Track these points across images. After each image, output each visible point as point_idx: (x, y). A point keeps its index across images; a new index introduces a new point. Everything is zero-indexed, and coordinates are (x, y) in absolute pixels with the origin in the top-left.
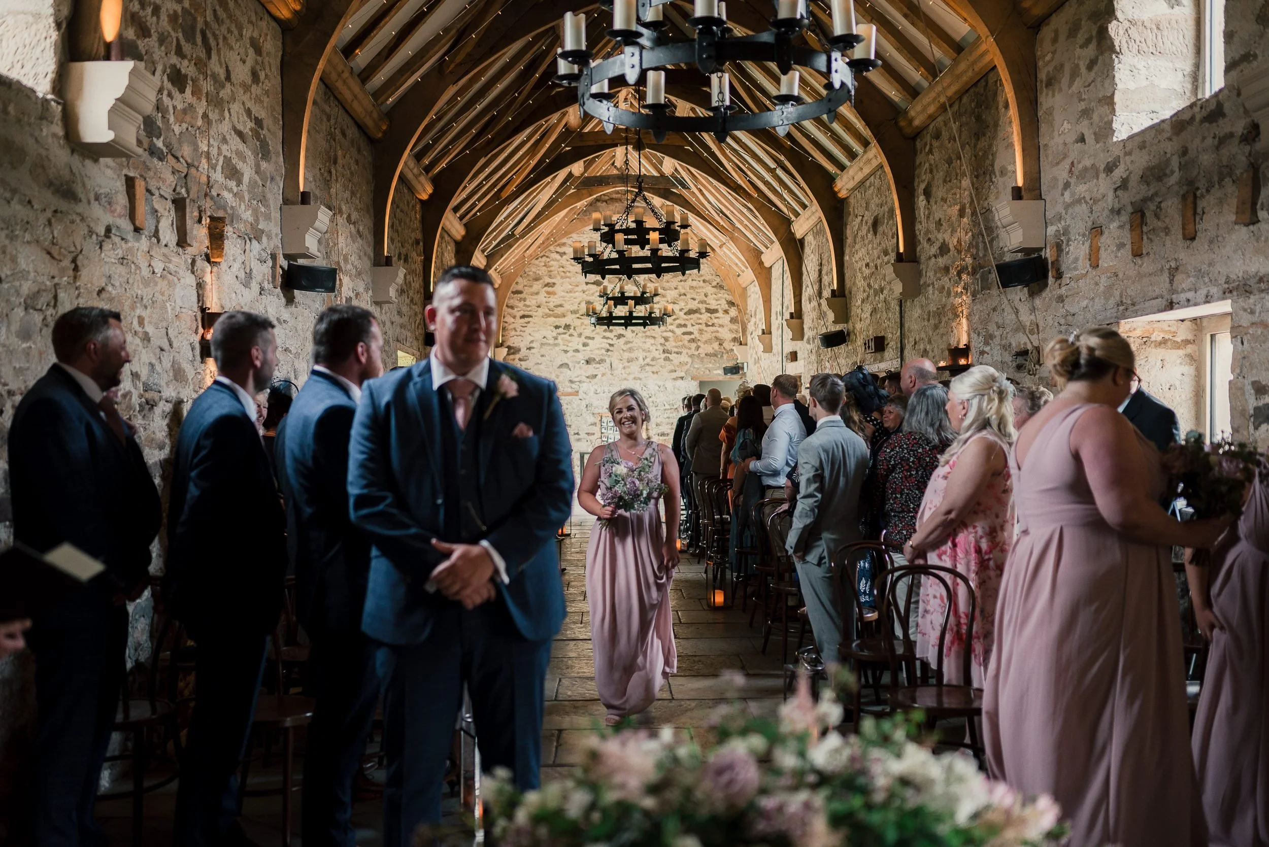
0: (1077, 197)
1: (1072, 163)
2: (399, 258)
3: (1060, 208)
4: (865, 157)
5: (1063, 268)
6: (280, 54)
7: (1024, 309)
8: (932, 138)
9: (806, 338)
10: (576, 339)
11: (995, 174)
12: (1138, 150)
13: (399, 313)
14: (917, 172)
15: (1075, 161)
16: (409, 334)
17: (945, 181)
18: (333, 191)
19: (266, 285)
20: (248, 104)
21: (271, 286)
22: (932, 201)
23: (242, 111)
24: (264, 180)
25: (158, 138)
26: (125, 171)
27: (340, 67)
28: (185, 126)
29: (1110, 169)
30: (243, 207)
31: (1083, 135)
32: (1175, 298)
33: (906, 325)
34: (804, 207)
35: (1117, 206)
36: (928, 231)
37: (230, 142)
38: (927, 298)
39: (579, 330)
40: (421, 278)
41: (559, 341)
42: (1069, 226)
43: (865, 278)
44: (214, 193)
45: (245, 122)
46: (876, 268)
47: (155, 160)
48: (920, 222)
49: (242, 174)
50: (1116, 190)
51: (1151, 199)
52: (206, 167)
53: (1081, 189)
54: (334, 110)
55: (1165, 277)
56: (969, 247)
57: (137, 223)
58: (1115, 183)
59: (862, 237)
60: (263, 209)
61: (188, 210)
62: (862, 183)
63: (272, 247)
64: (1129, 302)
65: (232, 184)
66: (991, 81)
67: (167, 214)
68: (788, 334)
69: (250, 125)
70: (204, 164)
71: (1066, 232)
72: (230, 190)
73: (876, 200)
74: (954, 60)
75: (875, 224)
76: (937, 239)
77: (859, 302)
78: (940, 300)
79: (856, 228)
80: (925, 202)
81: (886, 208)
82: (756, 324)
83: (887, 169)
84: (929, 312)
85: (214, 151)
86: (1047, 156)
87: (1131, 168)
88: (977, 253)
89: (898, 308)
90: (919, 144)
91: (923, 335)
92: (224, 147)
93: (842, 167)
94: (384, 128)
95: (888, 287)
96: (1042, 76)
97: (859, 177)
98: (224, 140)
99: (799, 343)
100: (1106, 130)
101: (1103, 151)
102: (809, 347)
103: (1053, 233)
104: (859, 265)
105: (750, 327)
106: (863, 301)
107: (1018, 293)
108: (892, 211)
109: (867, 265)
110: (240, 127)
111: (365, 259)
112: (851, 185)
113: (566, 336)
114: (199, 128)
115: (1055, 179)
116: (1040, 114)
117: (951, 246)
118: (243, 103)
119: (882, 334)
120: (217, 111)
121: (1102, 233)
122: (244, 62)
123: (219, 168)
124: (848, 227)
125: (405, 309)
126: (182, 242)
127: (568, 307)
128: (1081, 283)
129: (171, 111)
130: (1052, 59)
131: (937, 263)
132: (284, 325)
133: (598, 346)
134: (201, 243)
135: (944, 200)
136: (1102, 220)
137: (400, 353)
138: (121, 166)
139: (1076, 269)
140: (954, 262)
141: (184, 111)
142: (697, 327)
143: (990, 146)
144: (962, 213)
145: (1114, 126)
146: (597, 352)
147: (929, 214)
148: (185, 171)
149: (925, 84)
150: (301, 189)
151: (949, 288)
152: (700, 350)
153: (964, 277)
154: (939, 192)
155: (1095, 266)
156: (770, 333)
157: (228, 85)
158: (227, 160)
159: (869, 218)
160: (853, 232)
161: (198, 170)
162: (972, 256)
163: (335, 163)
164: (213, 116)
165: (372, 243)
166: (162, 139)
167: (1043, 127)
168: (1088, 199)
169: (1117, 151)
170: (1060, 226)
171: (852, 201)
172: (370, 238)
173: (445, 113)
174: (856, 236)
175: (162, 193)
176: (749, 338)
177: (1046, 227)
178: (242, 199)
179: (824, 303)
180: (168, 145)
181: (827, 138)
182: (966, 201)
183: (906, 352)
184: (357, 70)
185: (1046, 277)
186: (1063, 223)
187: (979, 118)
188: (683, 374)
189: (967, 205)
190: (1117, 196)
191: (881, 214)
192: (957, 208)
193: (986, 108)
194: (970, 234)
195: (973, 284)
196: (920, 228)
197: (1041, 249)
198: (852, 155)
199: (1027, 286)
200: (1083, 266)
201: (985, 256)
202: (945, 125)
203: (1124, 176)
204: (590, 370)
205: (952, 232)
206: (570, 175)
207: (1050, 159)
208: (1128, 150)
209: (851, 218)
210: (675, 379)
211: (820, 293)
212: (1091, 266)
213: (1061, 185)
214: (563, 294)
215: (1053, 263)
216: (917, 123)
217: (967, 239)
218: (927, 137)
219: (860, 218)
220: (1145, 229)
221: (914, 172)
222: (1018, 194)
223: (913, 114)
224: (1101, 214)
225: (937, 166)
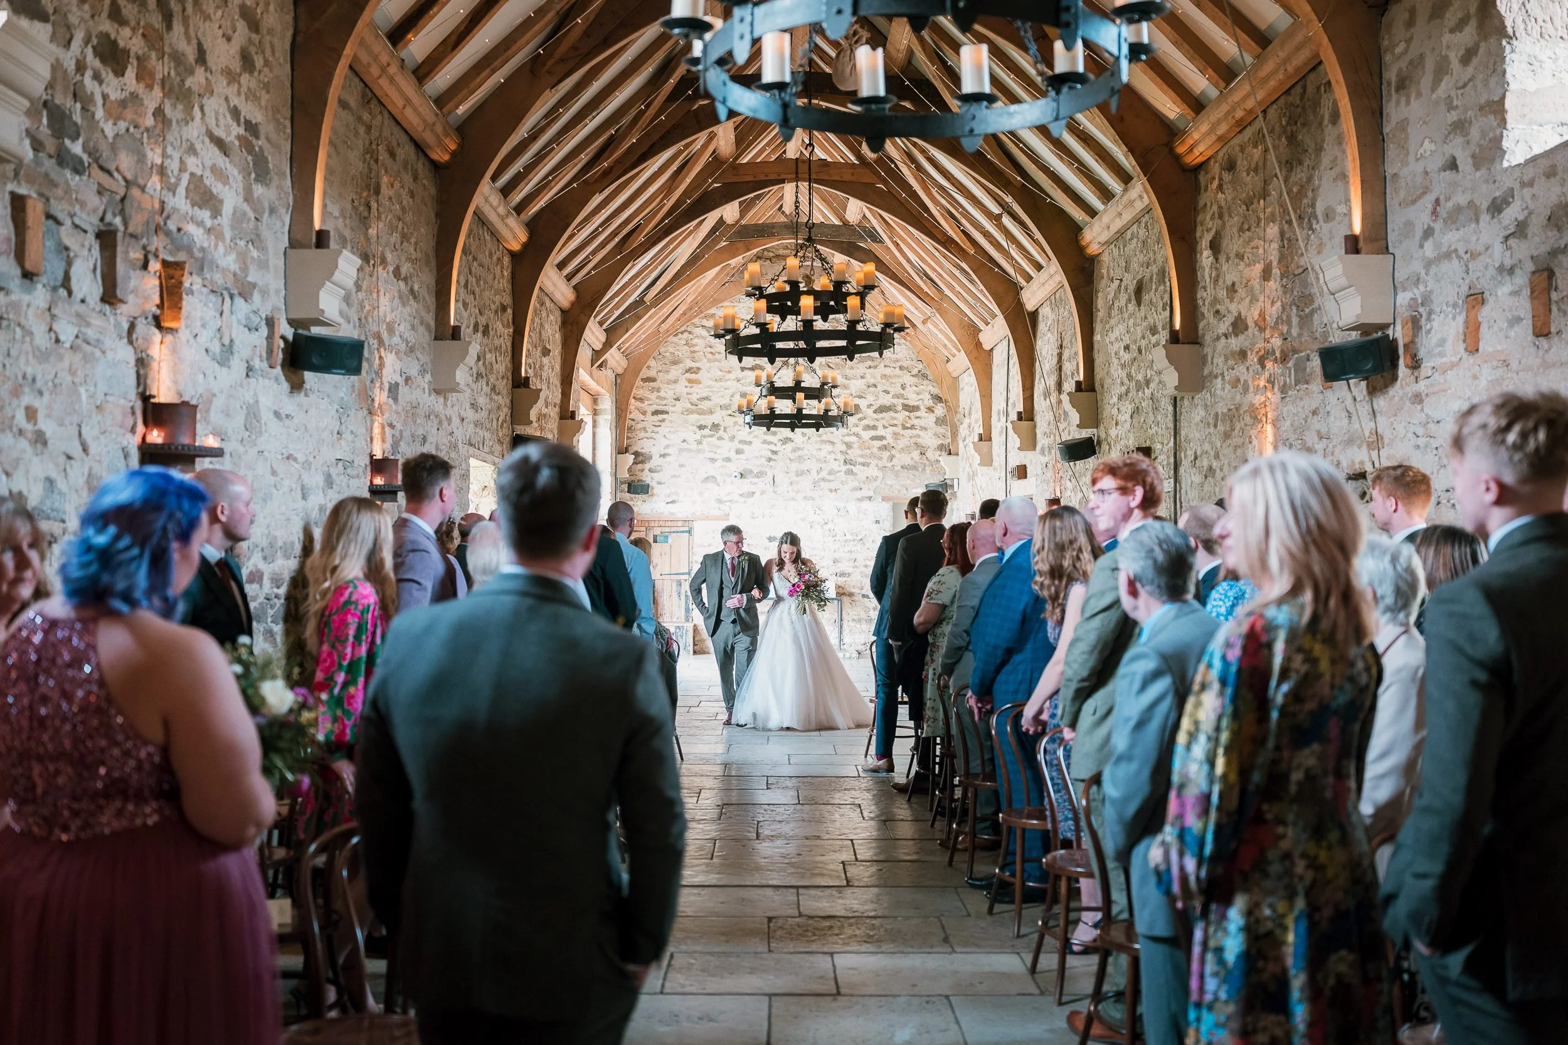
0: (1445, 249)
1: (1437, 201)
2: (476, 330)
3: (1417, 266)
4: (1125, 198)
5: (1422, 353)
6: (290, 34)
7: (1359, 412)
8: (1222, 169)
9: (1038, 447)
10: (726, 444)
11: (1316, 217)
12: (1543, 178)
13: (474, 405)
14: (1199, 218)
15: (1442, 198)
16: (489, 435)
17: (1241, 230)
18: (373, 232)
19: (257, 363)
22: (1222, 259)
24: (258, 211)
27: (385, 58)
28: (122, 125)
29: (1497, 207)
31: (1454, 159)
33: (1183, 433)
34: (1039, 267)
35: (1508, 263)
36: (1215, 301)
38: (1213, 395)
39: (730, 432)
40: (509, 358)
41: (705, 446)
42: (1431, 292)
43: (1123, 366)
46: (1140, 351)
48: (1205, 288)
50: (1506, 239)
51: (1564, 250)
53: (1451, 238)
56: (1276, 323)
58: (1505, 228)
59: (1120, 309)
60: (255, 254)
62: (1121, 233)
63: (269, 308)
66: (1310, 89)
68: (1015, 441)
71: (1426, 300)
73: (1141, 258)
74: (1257, 57)
75: (1139, 291)
76: (1229, 312)
77: (1115, 399)
78: (1233, 398)
79: (1111, 297)
80: (1211, 258)
81: (1154, 269)
82: (971, 426)
83: (1158, 212)
84: (1217, 415)
86: (1396, 191)
87: (1532, 206)
88: (1289, 331)
89: (1171, 408)
90: (1202, 178)
91: (1207, 447)
93: (1092, 213)
94: (452, 147)
95: (1157, 379)
96: (1391, 75)
97: (1118, 224)
99: (1030, 454)
100: (1492, 150)
101: (1487, 181)
102: (1045, 459)
103: (1406, 302)
104: (1116, 346)
105: (963, 430)
106: (1120, 398)
107: (1352, 389)
108: (1163, 273)
109: (1127, 348)
111: (422, 329)
112: (1104, 237)
113: (714, 440)
114: (148, 130)
115: (1409, 224)
116: (1387, 130)
117: (1250, 322)
119: (1148, 444)
121: (1483, 302)
124: (1100, 294)
125: (483, 400)
127: (717, 400)
128: (1451, 374)
129: (100, 102)
130: (1407, 50)
131: (1228, 345)
132: (287, 422)
133: (757, 453)
135: (1240, 256)
136: (1484, 284)
137: (474, 462)
139: (1442, 354)
140: (1254, 344)
142: (889, 430)
143: (1310, 179)
144: (1266, 274)
145: (1505, 144)
146: (754, 461)
147: (1218, 276)
149: (1213, 93)
150: (317, 227)
151: (1246, 381)
152: (895, 461)
153: (1269, 365)
154: (1232, 244)
155: (1473, 348)
156: (990, 440)
157: (200, 71)
159: (1130, 282)
160: (1106, 302)
162: (1281, 334)
165: (433, 308)
167: (1391, 151)
168: (1461, 252)
169: (1508, 182)
170: (1417, 292)
171: (1106, 258)
172: (430, 301)
174: (1111, 308)
176: (961, 445)
177: (1396, 294)
179: (1065, 398)
181: (1073, 171)
182: (1274, 256)
183: (1182, 470)
184: (409, 66)
185: (1394, 365)
186: (1422, 287)
187: (1292, 139)
188: (871, 493)
189: (1275, 264)
190: (1508, 248)
191: (1148, 276)
192: (1259, 268)
193: (1304, 125)
194: (1279, 304)
195: (1283, 375)
196: (1204, 296)
197: (1387, 326)
198: (1106, 195)
199: (1365, 379)
200: (1454, 349)
201: (1300, 335)
202: (1242, 150)
203: (1521, 218)
204: (746, 485)
205: (1251, 302)
206: (721, 221)
207: (1402, 194)
208: (1526, 179)
209: (1104, 282)
210: (861, 500)
211: (1059, 385)
212: (1466, 350)
213: (1419, 233)
214: (710, 383)
215: (1405, 346)
216: (1201, 148)
217: (1273, 311)
218: (1215, 168)
219: (1117, 283)
220: (1554, 296)
221: (1195, 217)
222: (1353, 245)
223: (1196, 136)
224: (1482, 273)
225: (1229, 208)
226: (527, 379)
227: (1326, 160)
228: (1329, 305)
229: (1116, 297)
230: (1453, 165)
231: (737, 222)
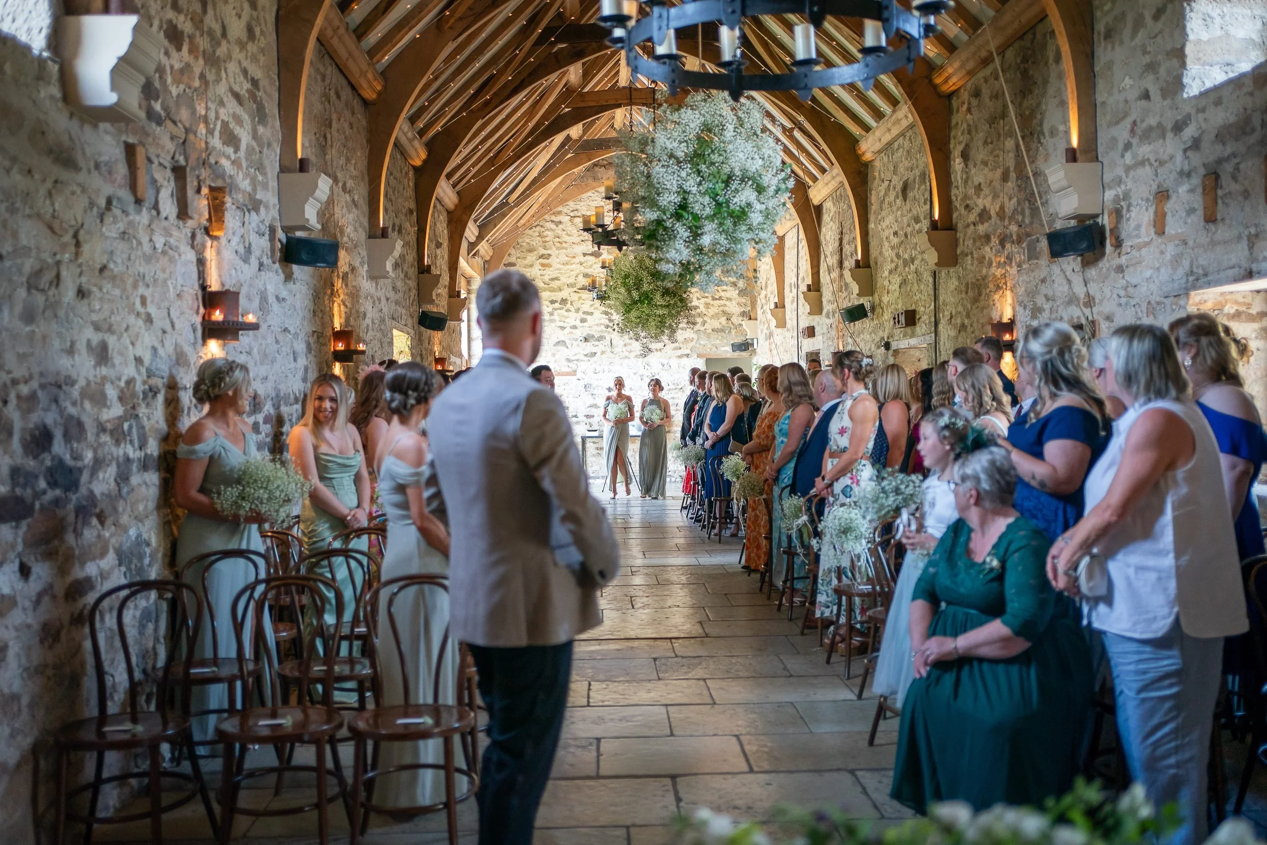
0: (1140, 159)
1: (1135, 123)
2: (393, 230)
3: (1120, 171)
4: (894, 117)
5: (1123, 235)
6: (275, 8)
7: (1077, 280)
8: (970, 96)
9: (824, 312)
10: (573, 315)
11: (1043, 134)
12: (1213, 106)
13: (394, 288)
14: (953, 133)
15: (1138, 120)
16: (404, 311)
17: (986, 143)
18: (328, 157)
19: (265, 260)
20: (245, 64)
21: (270, 261)
22: (971, 165)
23: (238, 70)
24: (261, 145)
25: (156, 99)
26: (124, 138)
27: (336, 23)
28: (182, 87)
29: (1178, 128)
30: (241, 175)
31: (1147, 91)
32: (1254, 267)
33: (941, 298)
34: (823, 171)
35: (1186, 168)
36: (966, 197)
37: (228, 105)
38: (964, 269)
39: (576, 305)
40: (415, 251)
41: (556, 317)
42: (1130, 190)
43: (893, 248)
44: (212, 161)
45: (241, 83)
46: (906, 236)
47: (154, 125)
48: (957, 187)
49: (240, 140)
50: (1185, 151)
51: (1227, 159)
52: (204, 132)
53: (1145, 150)
54: (330, 71)
55: (1244, 244)
56: (1013, 214)
57: (139, 194)
58: (1185, 143)
59: (890, 204)
60: (260, 178)
61: (189, 180)
62: (890, 144)
63: (270, 218)
64: (1201, 272)
65: (230, 150)
66: (1039, 36)
67: (166, 183)
68: (805, 308)
69: (247, 86)
70: (202, 129)
71: (1127, 196)
72: (228, 158)
73: (907, 164)
74: (997, 11)
75: (905, 189)
76: (976, 205)
77: (886, 273)
78: (980, 271)
79: (882, 194)
80: (962, 164)
81: (917, 172)
82: (767, 296)
83: (920, 128)
84: (967, 284)
85: (212, 115)
86: (1104, 115)
87: (1204, 126)
88: (1023, 221)
89: (931, 280)
90: (955, 103)
91: (960, 309)
92: (222, 111)
93: (867, 129)
94: (379, 88)
95: (920, 257)
96: (1100, 27)
97: (887, 138)
98: (222, 103)
99: (817, 318)
100: (1176, 84)
101: (1171, 108)
102: (830, 322)
103: (1112, 197)
104: (887, 233)
105: (761, 300)
106: (891, 272)
107: (1071, 263)
108: (924, 176)
109: (896, 233)
110: (237, 88)
111: (360, 230)
112: (878, 146)
113: (563, 312)
114: (196, 90)
115: (1114, 140)
116: (1097, 69)
117: (992, 213)
118: (240, 62)
119: (914, 307)
120: (214, 71)
121: (1168, 197)
122: (240, 17)
123: (217, 134)
124: (873, 192)
125: (399, 284)
126: (183, 213)
127: (564, 280)
128: (1144, 251)
129: (168, 71)
130: (1112, 9)
131: (976, 231)
132: (283, 304)
133: (598, 322)
134: (201, 215)
135: (985, 163)
136: (1169, 184)
137: (395, 332)
138: (120, 132)
139: (1138, 236)
140: (995, 230)
141: (182, 71)
142: (703, 300)
143: (1039, 105)
144: (1005, 177)
145: (1185, 80)
146: (595, 328)
147: (967, 178)
148: (183, 136)
149: (965, 38)
150: (299, 156)
151: (990, 259)
152: (707, 326)
153: (1008, 246)
154: (980, 154)
155: (1161, 233)
156: (784, 307)
157: (224, 43)
158: (225, 124)
159: (898, 182)
160: (878, 198)
161: (196, 136)
162: (1017, 222)
163: (330, 126)
164: (211, 77)
165: (367, 214)
166: (160, 101)
167: (1101, 84)
168: (1152, 160)
169: (1187, 109)
170: (1120, 191)
171: (877, 164)
172: (365, 208)
173: (442, 73)
174: (882, 202)
175: (162, 161)
176: (759, 312)
177: (1104, 192)
178: (239, 166)
179: (847, 274)
180: (165, 108)
181: (852, 96)
182: (1011, 163)
183: (941, 327)
184: (353, 26)
185: (1102, 243)
186: (1123, 187)
187: (1025, 74)
188: (688, 351)
189: (1012, 169)
190: (1187, 158)
191: (912, 178)
192: (999, 172)
193: (1033, 63)
194: (1015, 200)
195: (1018, 253)
196: (956, 194)
197: (1097, 216)
198: (878, 115)
199: (1082, 255)
200: (1147, 233)
201: (1031, 223)
202: (986, 81)
203: (1196, 135)
204: (589, 347)
205: (993, 198)
206: (568, 138)
207: (1108, 118)
208: (1200, 106)
209: (876, 182)
210: (680, 357)
211: (841, 264)
212: (1156, 233)
213: (1121, 146)
214: (559, 266)
215: (1111, 230)
216: (954, 80)
217: (1010, 205)
218: (965, 95)
219: (887, 183)
220: (1220, 193)
221: (950, 132)
222: (1072, 156)
223: (950, 70)
224: (1167, 176)
225: (976, 127)
226: (429, 267)
227: (1051, 91)
228: (1053, 199)
229: (886, 194)
230: (1146, 96)
231: (581, 138)
